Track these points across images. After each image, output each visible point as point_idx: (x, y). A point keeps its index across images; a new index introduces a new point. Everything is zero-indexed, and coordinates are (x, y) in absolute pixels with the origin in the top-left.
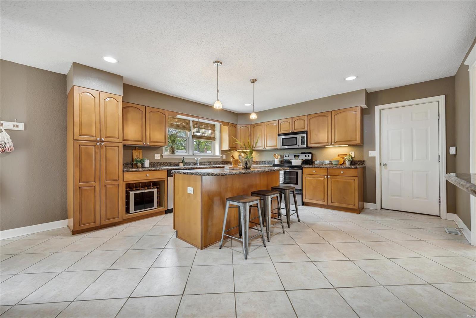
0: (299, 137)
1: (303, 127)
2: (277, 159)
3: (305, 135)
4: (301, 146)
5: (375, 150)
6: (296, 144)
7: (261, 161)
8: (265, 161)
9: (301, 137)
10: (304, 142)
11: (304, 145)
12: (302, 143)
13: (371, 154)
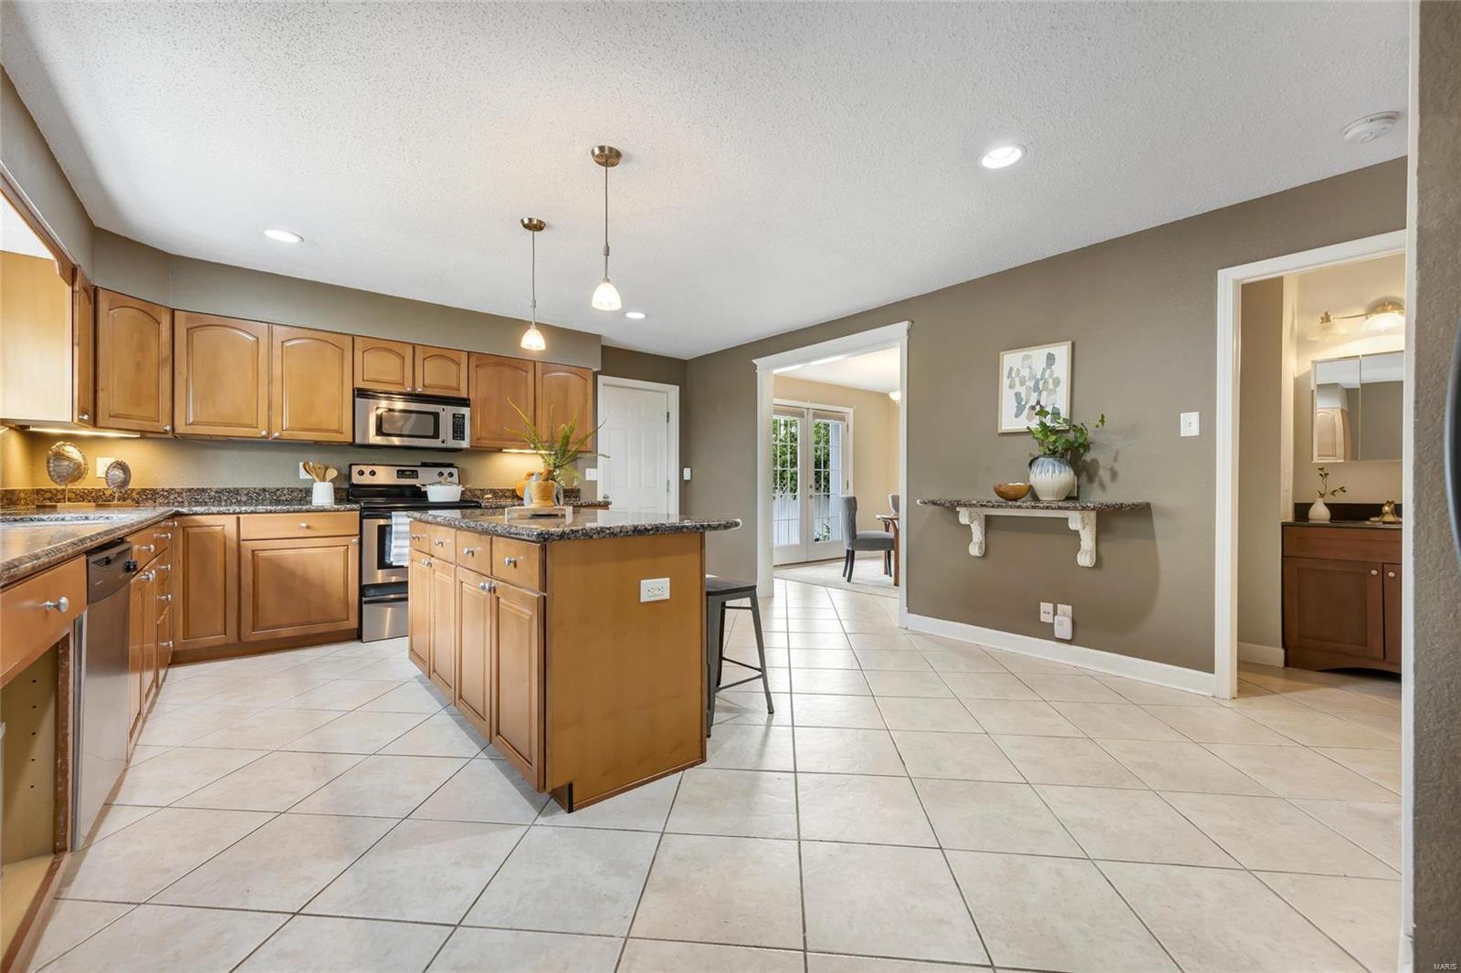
0: (447, 413)
1: (454, 384)
2: (324, 479)
3: (465, 411)
4: (452, 443)
5: (596, 467)
6: (436, 435)
7: (203, 490)
8: (237, 492)
9: (454, 415)
10: (463, 432)
11: (462, 442)
12: (458, 432)
13: (591, 474)
